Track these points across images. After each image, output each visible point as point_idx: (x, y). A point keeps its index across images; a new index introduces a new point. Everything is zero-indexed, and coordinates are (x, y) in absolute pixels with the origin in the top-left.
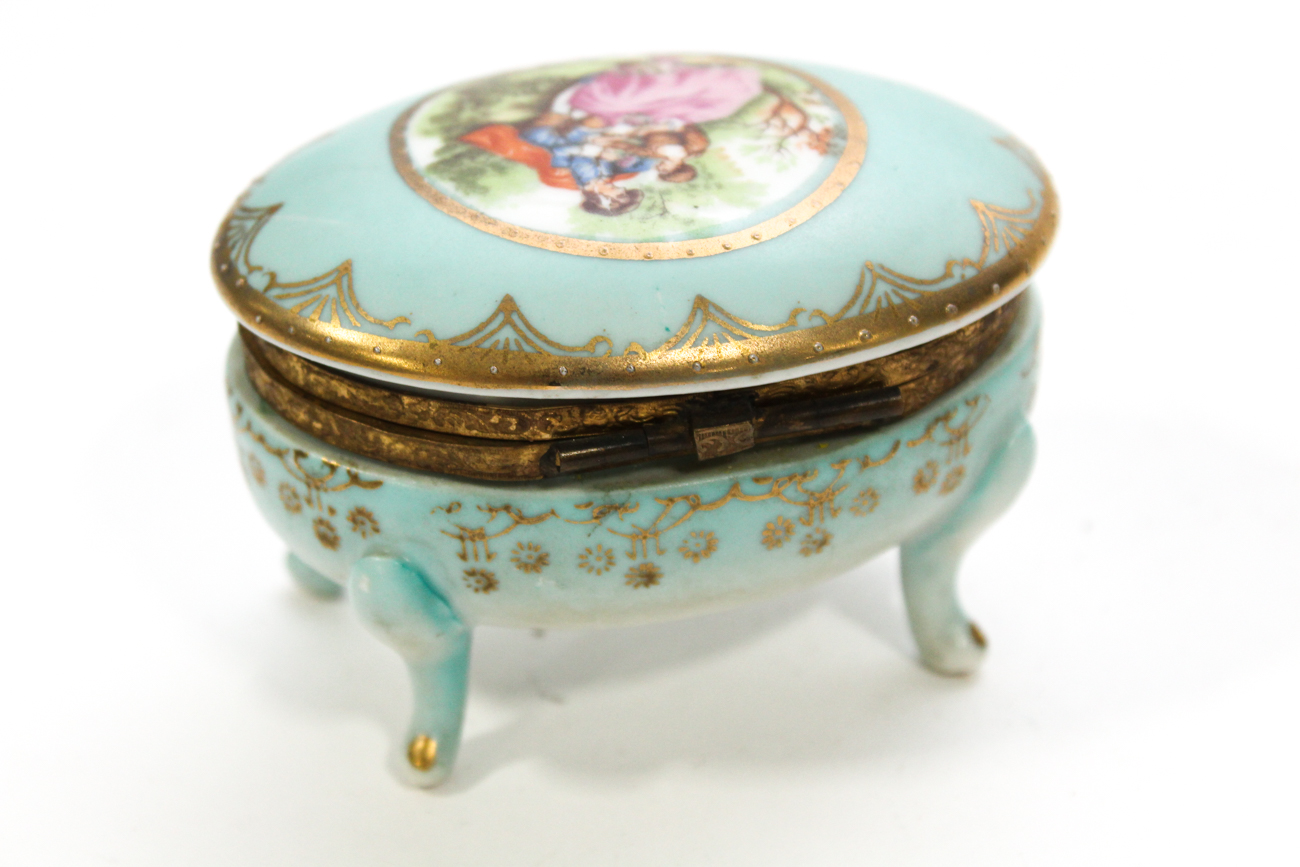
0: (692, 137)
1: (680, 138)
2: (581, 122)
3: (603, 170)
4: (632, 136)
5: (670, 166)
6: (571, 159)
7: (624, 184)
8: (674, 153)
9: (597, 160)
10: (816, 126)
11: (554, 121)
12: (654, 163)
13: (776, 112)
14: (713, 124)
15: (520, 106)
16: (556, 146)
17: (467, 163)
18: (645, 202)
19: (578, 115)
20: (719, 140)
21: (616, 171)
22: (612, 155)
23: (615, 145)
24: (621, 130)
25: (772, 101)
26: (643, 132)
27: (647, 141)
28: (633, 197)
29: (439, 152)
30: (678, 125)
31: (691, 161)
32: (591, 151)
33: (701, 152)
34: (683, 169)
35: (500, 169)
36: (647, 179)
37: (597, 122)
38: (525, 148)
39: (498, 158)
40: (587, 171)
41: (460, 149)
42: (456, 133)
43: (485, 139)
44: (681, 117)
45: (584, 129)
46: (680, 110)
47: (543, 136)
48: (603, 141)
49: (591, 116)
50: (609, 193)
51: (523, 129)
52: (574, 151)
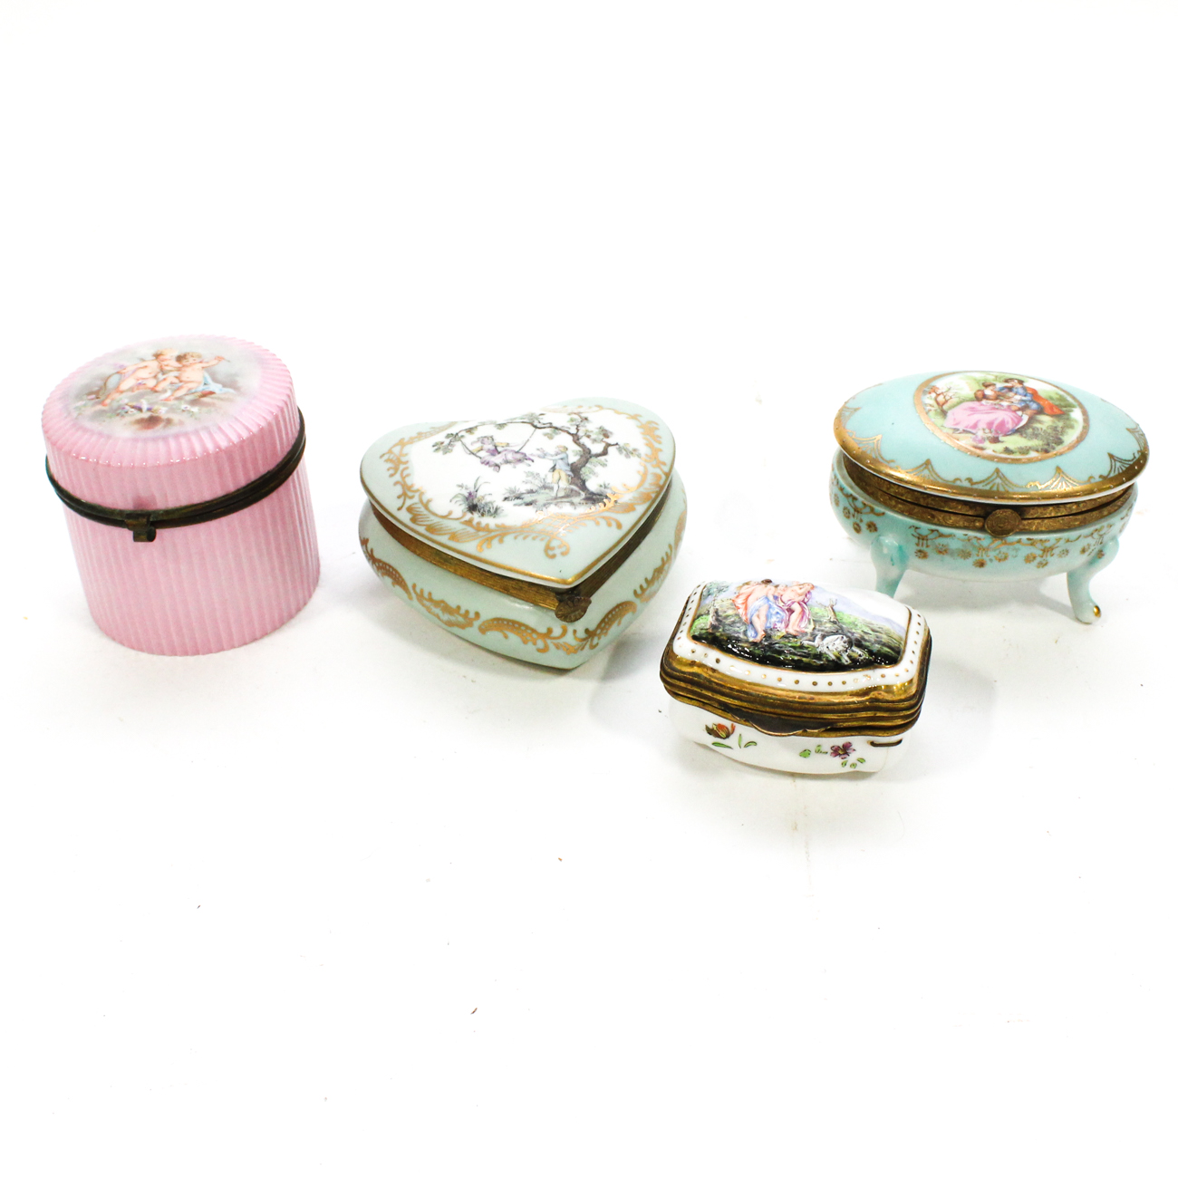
0: (980, 396)
1: (985, 397)
2: (1019, 409)
3: (1015, 390)
4: (1002, 400)
5: (991, 388)
6: (1025, 396)
7: (1009, 385)
8: (988, 392)
9: (1016, 394)
10: (933, 395)
11: (1029, 412)
12: (997, 390)
13: (946, 401)
14: (972, 400)
15: (1040, 422)
16: (1030, 401)
17: (1062, 404)
18: (1003, 379)
19: (1020, 413)
20: (971, 394)
21: (1010, 389)
22: (1011, 394)
23: (1009, 398)
24: (1005, 404)
25: (945, 407)
26: (998, 401)
27: (997, 397)
28: (1006, 381)
29: (1072, 411)
30: (984, 402)
31: (983, 388)
32: (1018, 397)
33: (978, 391)
34: (986, 386)
35: (1051, 398)
36: (999, 385)
37: (1013, 408)
38: (1041, 403)
39: (1051, 402)
40: (1021, 391)
41: (1064, 409)
42: (1065, 417)
43: (1055, 410)
44: (982, 405)
45: (1019, 406)
46: (982, 408)
47: (1034, 406)
48: (1012, 400)
49: (1015, 411)
50: (1015, 383)
51: (1041, 411)
52: (1024, 398)
